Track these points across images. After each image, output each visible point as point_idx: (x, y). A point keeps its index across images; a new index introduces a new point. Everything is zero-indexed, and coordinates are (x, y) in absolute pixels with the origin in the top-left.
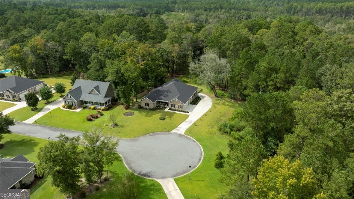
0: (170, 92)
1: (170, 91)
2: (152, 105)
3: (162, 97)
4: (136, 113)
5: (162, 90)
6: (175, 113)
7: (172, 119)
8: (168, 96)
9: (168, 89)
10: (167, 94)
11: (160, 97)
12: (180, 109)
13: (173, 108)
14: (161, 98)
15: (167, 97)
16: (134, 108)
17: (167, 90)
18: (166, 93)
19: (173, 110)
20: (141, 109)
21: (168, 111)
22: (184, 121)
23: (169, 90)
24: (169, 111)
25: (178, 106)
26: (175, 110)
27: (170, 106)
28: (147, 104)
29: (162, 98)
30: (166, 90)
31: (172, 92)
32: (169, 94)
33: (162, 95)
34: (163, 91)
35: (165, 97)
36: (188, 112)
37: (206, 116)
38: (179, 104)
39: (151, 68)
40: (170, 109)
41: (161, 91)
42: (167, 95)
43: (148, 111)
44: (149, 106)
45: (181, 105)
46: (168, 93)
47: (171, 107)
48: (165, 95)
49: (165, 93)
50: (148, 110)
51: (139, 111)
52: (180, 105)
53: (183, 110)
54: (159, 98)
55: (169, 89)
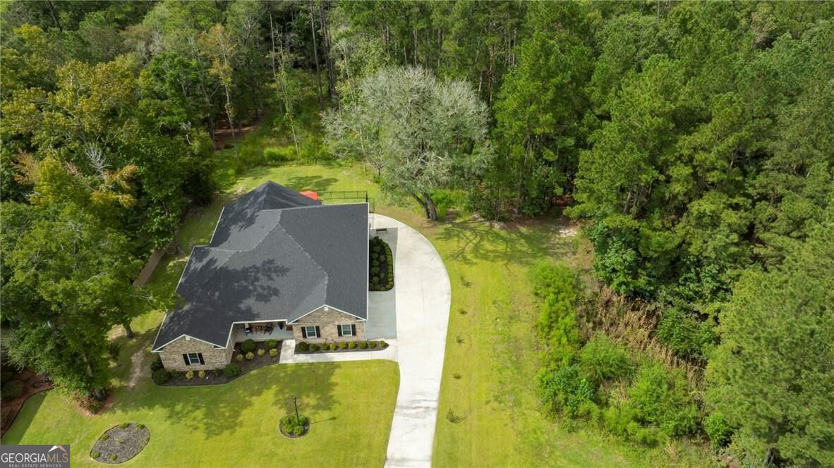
0: (282, 271)
1: (279, 263)
2: (218, 356)
3: (250, 302)
4: (154, 418)
5: (239, 269)
6: (333, 366)
7: (337, 409)
8: (276, 292)
9: (266, 258)
10: (270, 283)
11: (242, 306)
12: (349, 338)
13: (312, 340)
14: (249, 310)
15: (274, 298)
16: (132, 384)
17: (264, 264)
18: (264, 281)
19: (317, 349)
20: (172, 388)
21: (299, 366)
22: (393, 405)
23: (270, 262)
24: (303, 358)
25: (335, 330)
26: (327, 348)
27: (298, 334)
28: (192, 355)
29: (255, 310)
30: (259, 264)
31: (288, 270)
32: (278, 282)
33: (245, 293)
34: (245, 271)
35: (264, 298)
36: (386, 346)
37: (460, 341)
38: (337, 323)
39: (149, 160)
40: (302, 348)
41: (236, 272)
42: (269, 288)
43: (205, 389)
44: (203, 363)
45: (350, 322)
46: (271, 279)
47: (304, 336)
48: (260, 290)
49: (257, 279)
50: (203, 382)
51: (163, 406)
52: (342, 324)
53: (361, 337)
54: (239, 310)
55: (271, 257)
